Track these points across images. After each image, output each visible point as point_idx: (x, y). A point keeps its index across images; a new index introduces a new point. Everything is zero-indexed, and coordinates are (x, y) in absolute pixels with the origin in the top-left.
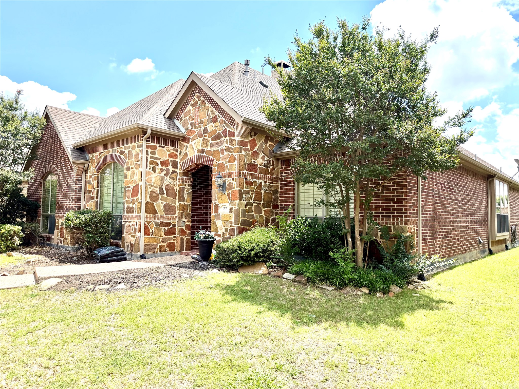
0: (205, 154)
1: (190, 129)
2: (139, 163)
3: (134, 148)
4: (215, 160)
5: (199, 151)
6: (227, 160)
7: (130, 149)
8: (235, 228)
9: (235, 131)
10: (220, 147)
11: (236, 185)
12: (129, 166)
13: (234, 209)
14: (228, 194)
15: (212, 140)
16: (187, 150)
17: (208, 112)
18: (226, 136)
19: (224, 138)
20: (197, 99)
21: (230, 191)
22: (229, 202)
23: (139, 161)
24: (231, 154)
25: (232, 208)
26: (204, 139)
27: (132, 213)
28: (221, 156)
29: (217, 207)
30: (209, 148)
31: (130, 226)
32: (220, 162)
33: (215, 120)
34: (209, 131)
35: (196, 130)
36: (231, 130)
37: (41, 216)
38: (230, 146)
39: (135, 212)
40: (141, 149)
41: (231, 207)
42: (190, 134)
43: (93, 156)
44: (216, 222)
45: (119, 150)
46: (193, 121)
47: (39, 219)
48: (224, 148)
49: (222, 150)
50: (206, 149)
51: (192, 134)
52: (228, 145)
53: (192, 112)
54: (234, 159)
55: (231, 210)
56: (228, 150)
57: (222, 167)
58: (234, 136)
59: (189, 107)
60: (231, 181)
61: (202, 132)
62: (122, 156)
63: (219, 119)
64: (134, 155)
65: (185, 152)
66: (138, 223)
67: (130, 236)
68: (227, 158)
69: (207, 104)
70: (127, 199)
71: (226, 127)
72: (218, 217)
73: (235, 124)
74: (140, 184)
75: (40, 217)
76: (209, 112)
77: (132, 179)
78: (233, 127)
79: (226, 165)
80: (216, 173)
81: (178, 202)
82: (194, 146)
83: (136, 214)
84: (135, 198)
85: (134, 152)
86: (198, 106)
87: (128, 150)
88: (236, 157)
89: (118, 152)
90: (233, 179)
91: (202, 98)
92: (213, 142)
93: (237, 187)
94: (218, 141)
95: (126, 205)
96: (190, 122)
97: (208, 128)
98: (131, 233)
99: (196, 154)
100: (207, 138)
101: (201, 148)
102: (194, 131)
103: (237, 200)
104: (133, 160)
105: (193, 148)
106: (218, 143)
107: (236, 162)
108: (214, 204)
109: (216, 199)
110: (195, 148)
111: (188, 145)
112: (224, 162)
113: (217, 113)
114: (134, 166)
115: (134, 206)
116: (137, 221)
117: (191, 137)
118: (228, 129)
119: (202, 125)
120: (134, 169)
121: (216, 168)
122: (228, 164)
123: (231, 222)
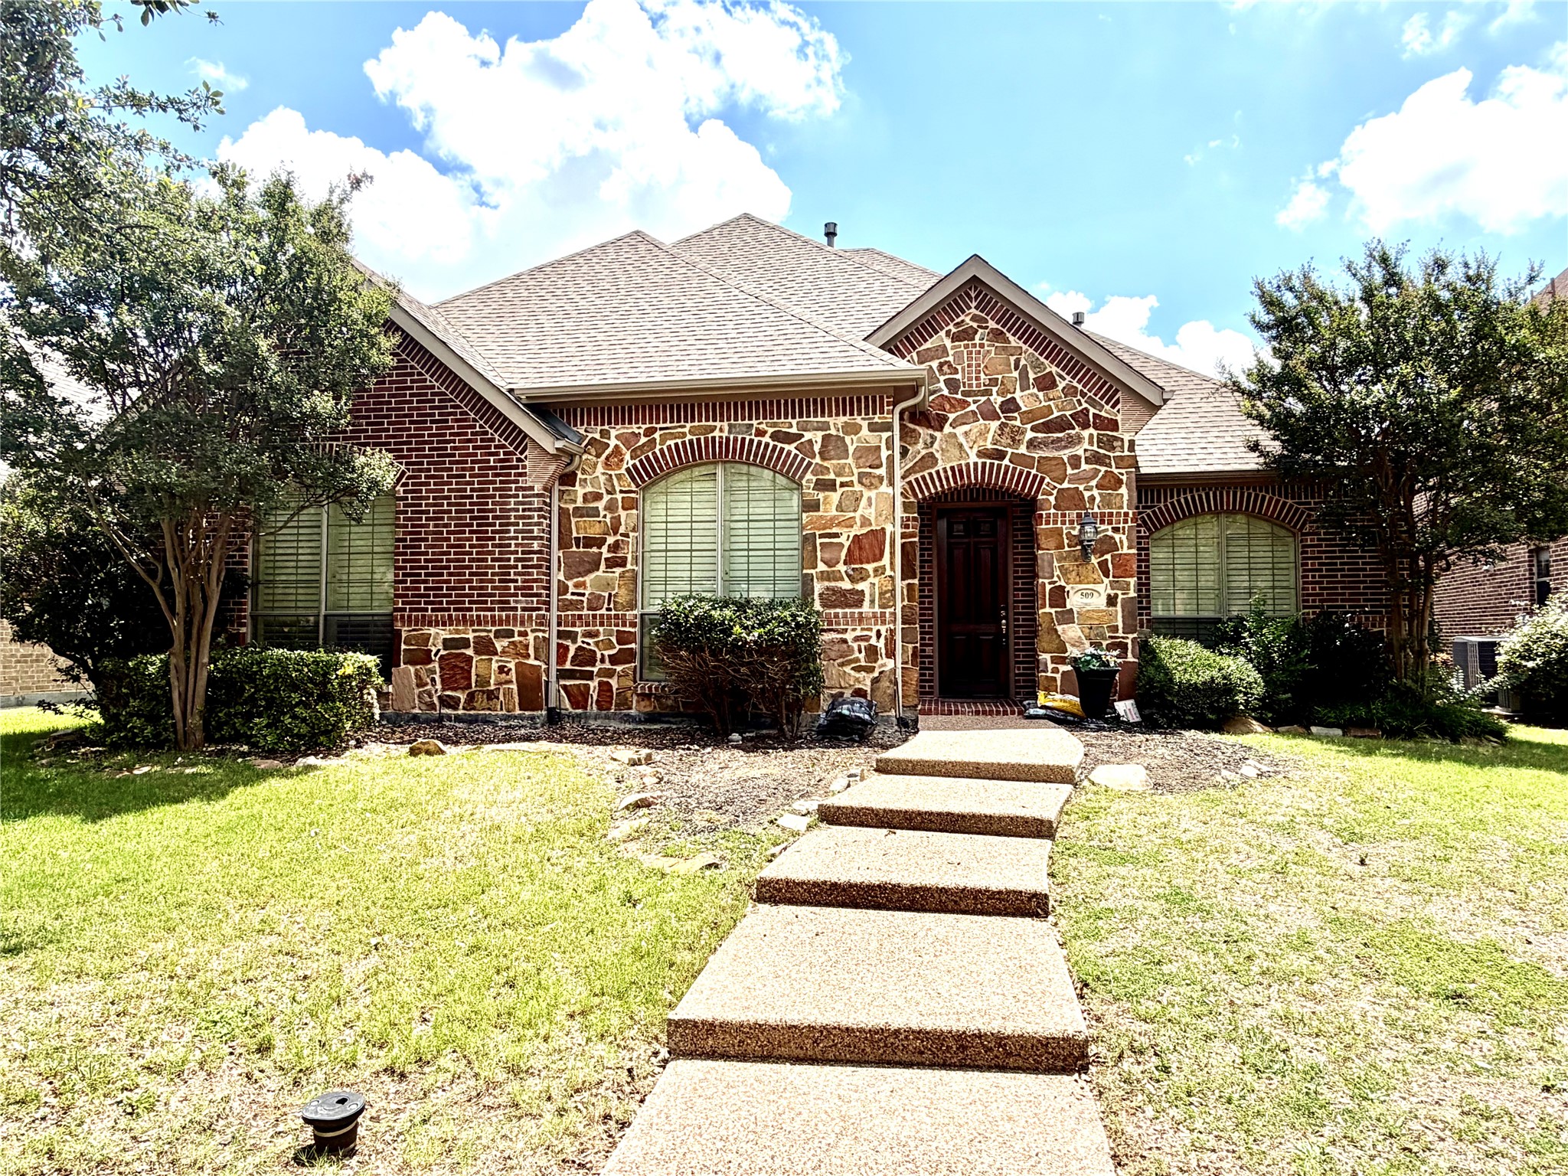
0: (1006, 462)
1: (946, 392)
2: (882, 471)
3: (853, 429)
4: (1047, 480)
5: (981, 454)
6: (1094, 483)
7: (833, 432)
8: (1129, 641)
9: (1119, 418)
10: (1067, 451)
11: (1126, 544)
12: (832, 476)
13: (1120, 597)
14: (1103, 565)
15: (1033, 429)
16: (936, 445)
17: (1017, 361)
18: (1085, 426)
19: (1077, 429)
20: (975, 325)
21: (1108, 557)
22: (1106, 580)
23: (879, 466)
24: (1103, 469)
25: (1116, 595)
26: (1002, 426)
27: (857, 606)
28: (1069, 471)
29: (1059, 596)
30: (1023, 449)
31: (845, 641)
32: (1066, 485)
33: (1046, 383)
34: (1024, 409)
35: (970, 400)
36: (1103, 414)
37: (248, 621)
38: (1102, 451)
39: (866, 603)
40: (885, 435)
41: (1112, 593)
42: (948, 407)
43: (605, 434)
44: (1059, 628)
45: (771, 430)
46: (959, 376)
47: (243, 630)
48: (1080, 452)
49: (1075, 461)
50: (1010, 451)
51: (953, 406)
52: (1095, 448)
53: (951, 352)
54: (1120, 482)
55: (1111, 601)
56: (1096, 459)
57: (1071, 500)
58: (1117, 430)
59: (941, 339)
60: (1110, 533)
61: (997, 407)
62: (791, 448)
63: (1061, 385)
64: (851, 450)
65: (923, 452)
66: (884, 633)
67: (847, 669)
68: (1092, 478)
69: (1014, 341)
70: (822, 567)
71: (1085, 405)
72: (1068, 617)
73: (1117, 402)
74: (889, 529)
75: (244, 625)
76: (1023, 362)
77: (852, 514)
78: (1113, 407)
79: (1087, 494)
80: (1053, 511)
82: (962, 439)
83: (877, 609)
84: (870, 567)
85: (852, 443)
86: (977, 341)
87: (820, 434)
88: (1124, 478)
89: (760, 433)
90: (1116, 530)
91: (992, 324)
92: (1040, 435)
93: (1129, 548)
94: (1061, 435)
95: (818, 587)
96: (942, 378)
97: (1019, 401)
98: (857, 660)
99: (973, 458)
100: (1018, 423)
101: (990, 446)
102: (964, 404)
103: (1132, 576)
104: (850, 460)
105: (961, 446)
106: (1059, 440)
107: (1123, 490)
108: (1048, 587)
109: (1057, 572)
110: (966, 447)
111: (937, 434)
112: (1081, 488)
113: (1054, 369)
114: (855, 479)
115: (861, 586)
116: (883, 629)
117: (952, 416)
118: (1092, 411)
119: (995, 389)
120: (857, 487)
121: (1052, 499)
122: (1095, 492)
123: (1115, 629)
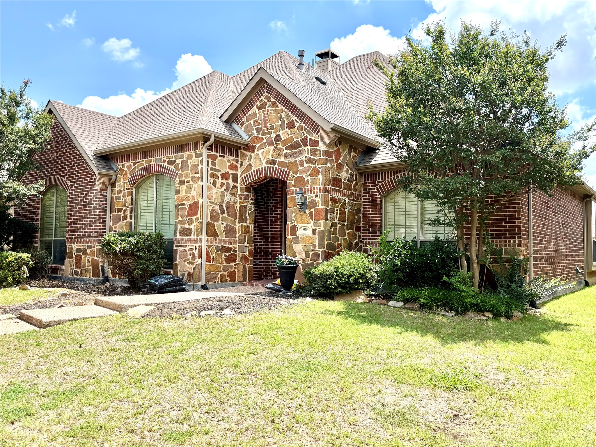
0: (276, 166)
1: (256, 135)
2: (199, 175)
3: (190, 157)
4: (291, 173)
5: (267, 163)
6: (309, 173)
7: (184, 159)
8: (320, 252)
9: (319, 140)
10: (298, 158)
11: (320, 203)
12: (184, 179)
13: (317, 230)
14: (311, 214)
15: (286, 149)
16: (252, 160)
17: (281, 116)
18: (306, 145)
19: (303, 147)
20: (266, 101)
21: (313, 210)
22: (312, 222)
23: (198, 173)
24: (313, 166)
25: (316, 229)
26: (275, 148)
27: (188, 235)
28: (300, 168)
29: (294, 229)
30: (282, 159)
31: (185, 251)
32: (298, 175)
33: (291, 125)
34: (283, 139)
35: (264, 137)
36: (313, 138)
37: (39, 242)
38: (312, 157)
39: (193, 234)
40: (200, 158)
41: (314, 228)
42: (256, 141)
43: (123, 166)
44: (294, 245)
45: (167, 160)
46: (260, 126)
47: (37, 245)
48: (304, 158)
49: (302, 162)
50: (278, 160)
51: (258, 141)
52: (310, 156)
53: (258, 115)
54: (318, 172)
55: (314, 232)
56: (310, 161)
57: (300, 181)
58: (318, 145)
59: (255, 109)
60: (314, 198)
61: (273, 139)
62: (172, 167)
63: (297, 125)
64: (190, 166)
65: (248, 163)
66: (198, 247)
67: (186, 263)
68: (308, 171)
69: (280, 106)
70: (180, 218)
71: (306, 134)
72: (297, 240)
73: (318, 132)
74: (201, 200)
75: (37, 243)
76: (283, 116)
77: (189, 195)
78: (317, 134)
79: (306, 179)
80: (293, 188)
81: (239, 223)
82: (261, 156)
83: (196, 237)
84: (194, 218)
85: (190, 163)
86: (267, 108)
87: (181, 160)
88: (321, 170)
89: (164, 162)
90: (316, 196)
91: (273, 100)
92: (289, 151)
93: (322, 205)
94: (296, 151)
95: (179, 227)
96: (255, 128)
97: (281, 136)
98: (189, 259)
99: (265, 165)
100: (280, 146)
101: (271, 159)
102: (262, 139)
103: (322, 219)
104: (189, 171)
105: (260, 159)
106: (296, 153)
107: (320, 176)
108: (290, 225)
109: (294, 218)
110: (262, 160)
111: (252, 155)
112: (304, 176)
113: (294, 118)
114: (190, 179)
115: (192, 227)
116: (197, 245)
117: (257, 146)
118: (309, 137)
119: (273, 131)
120: (191, 183)
121: (293, 182)
122: (309, 178)
123: (314, 246)
